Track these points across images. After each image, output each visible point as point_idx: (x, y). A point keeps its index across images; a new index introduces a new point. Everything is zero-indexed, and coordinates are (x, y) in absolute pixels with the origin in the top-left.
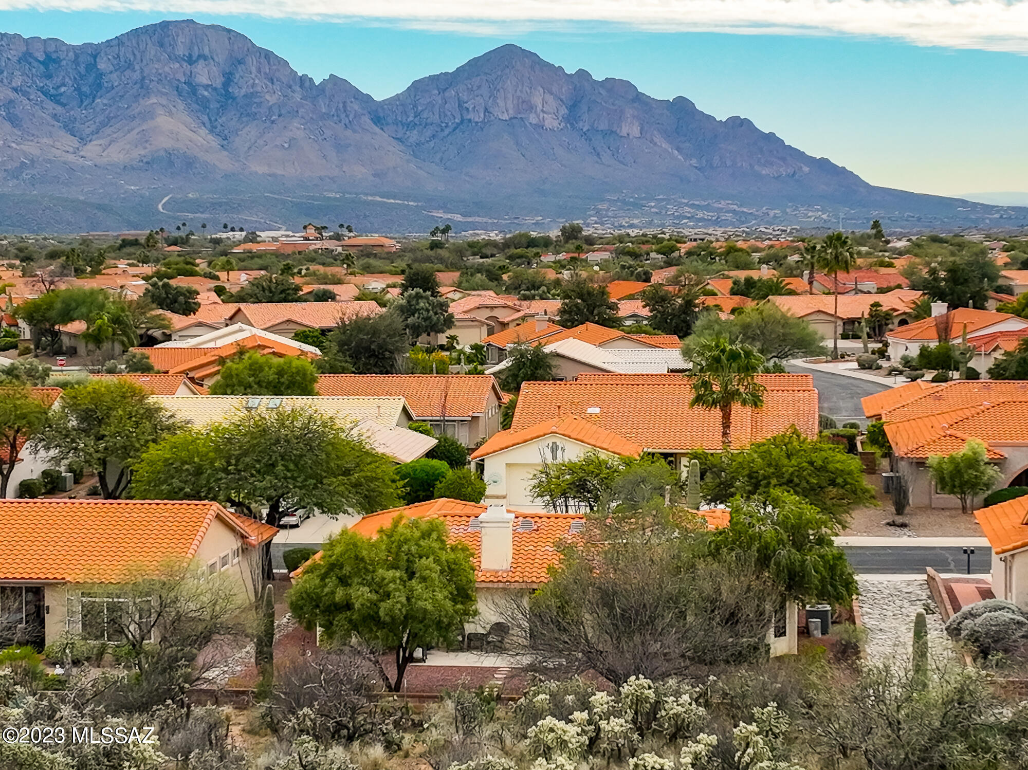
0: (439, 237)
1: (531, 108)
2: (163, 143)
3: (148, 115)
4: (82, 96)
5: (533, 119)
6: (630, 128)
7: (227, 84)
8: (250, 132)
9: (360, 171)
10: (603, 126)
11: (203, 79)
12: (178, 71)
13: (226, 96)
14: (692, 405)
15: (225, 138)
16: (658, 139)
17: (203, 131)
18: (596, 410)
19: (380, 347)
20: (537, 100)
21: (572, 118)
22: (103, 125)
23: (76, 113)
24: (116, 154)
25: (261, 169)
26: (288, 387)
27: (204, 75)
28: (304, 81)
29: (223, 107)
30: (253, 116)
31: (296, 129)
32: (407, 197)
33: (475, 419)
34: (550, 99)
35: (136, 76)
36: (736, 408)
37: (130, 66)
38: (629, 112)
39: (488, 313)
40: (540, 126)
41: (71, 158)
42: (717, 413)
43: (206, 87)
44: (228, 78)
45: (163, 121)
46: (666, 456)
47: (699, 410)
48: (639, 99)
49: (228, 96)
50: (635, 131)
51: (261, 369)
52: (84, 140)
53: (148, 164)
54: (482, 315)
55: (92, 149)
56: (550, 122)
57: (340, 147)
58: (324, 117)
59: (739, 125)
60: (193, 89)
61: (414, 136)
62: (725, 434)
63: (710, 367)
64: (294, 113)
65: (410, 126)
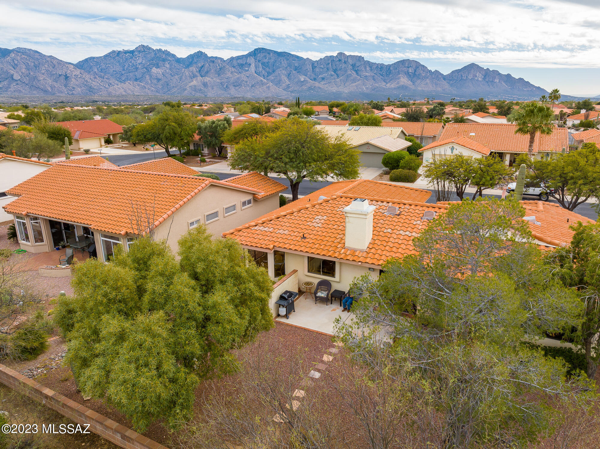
0: (452, 100)
1: (476, 76)
2: (402, 84)
3: (399, 78)
4: (387, 75)
5: (476, 79)
6: (497, 80)
7: (415, 72)
8: (419, 81)
9: (440, 89)
10: (491, 80)
11: (410, 71)
12: (405, 69)
13: (414, 74)
14: (516, 132)
15: (414, 83)
16: (502, 82)
17: (410, 81)
18: (474, 134)
19: (417, 116)
20: (478, 75)
21: (484, 79)
22: (391, 80)
23: (386, 78)
24: (393, 86)
25: (420, 89)
26: (371, 124)
27: (410, 70)
28: (430, 71)
29: (414, 76)
30: (420, 78)
31: (428, 81)
32: (449, 95)
33: (435, 137)
34: (480, 74)
35: (397, 71)
36: (538, 134)
37: (396, 69)
38: (497, 77)
39: (455, 111)
40: (478, 80)
41: (384, 87)
42: (528, 136)
43: (411, 73)
44: (415, 71)
45: (402, 79)
46: (499, 153)
47: (519, 135)
48: (499, 74)
49: (415, 74)
50: (498, 81)
51: (363, 118)
52: (387, 83)
53: (399, 88)
54: (453, 112)
55: (388, 85)
56: (480, 79)
57: (436, 84)
58: (433, 78)
59: (521, 79)
60: (408, 73)
61: (451, 82)
62: (530, 146)
63: (528, 115)
64: (427, 78)
65: (451, 80)
